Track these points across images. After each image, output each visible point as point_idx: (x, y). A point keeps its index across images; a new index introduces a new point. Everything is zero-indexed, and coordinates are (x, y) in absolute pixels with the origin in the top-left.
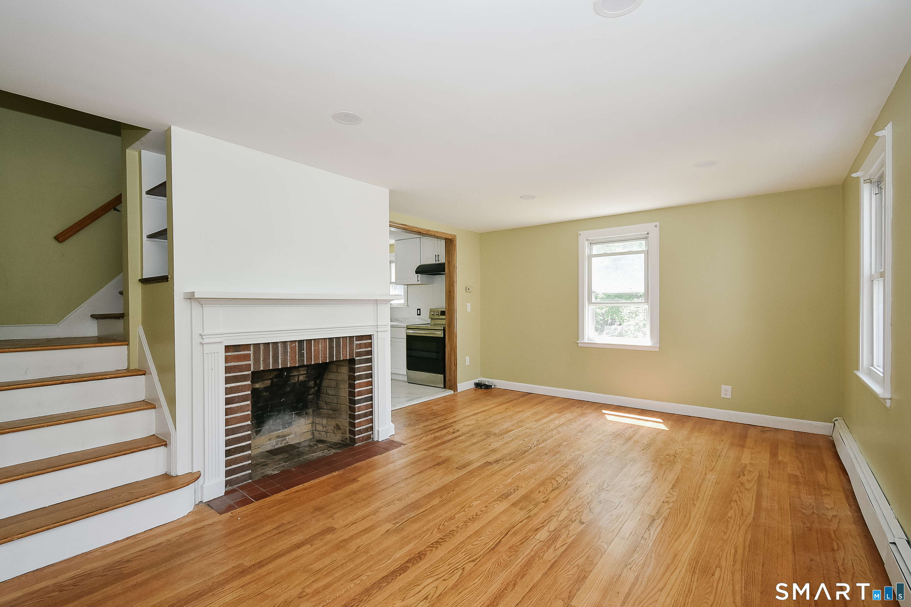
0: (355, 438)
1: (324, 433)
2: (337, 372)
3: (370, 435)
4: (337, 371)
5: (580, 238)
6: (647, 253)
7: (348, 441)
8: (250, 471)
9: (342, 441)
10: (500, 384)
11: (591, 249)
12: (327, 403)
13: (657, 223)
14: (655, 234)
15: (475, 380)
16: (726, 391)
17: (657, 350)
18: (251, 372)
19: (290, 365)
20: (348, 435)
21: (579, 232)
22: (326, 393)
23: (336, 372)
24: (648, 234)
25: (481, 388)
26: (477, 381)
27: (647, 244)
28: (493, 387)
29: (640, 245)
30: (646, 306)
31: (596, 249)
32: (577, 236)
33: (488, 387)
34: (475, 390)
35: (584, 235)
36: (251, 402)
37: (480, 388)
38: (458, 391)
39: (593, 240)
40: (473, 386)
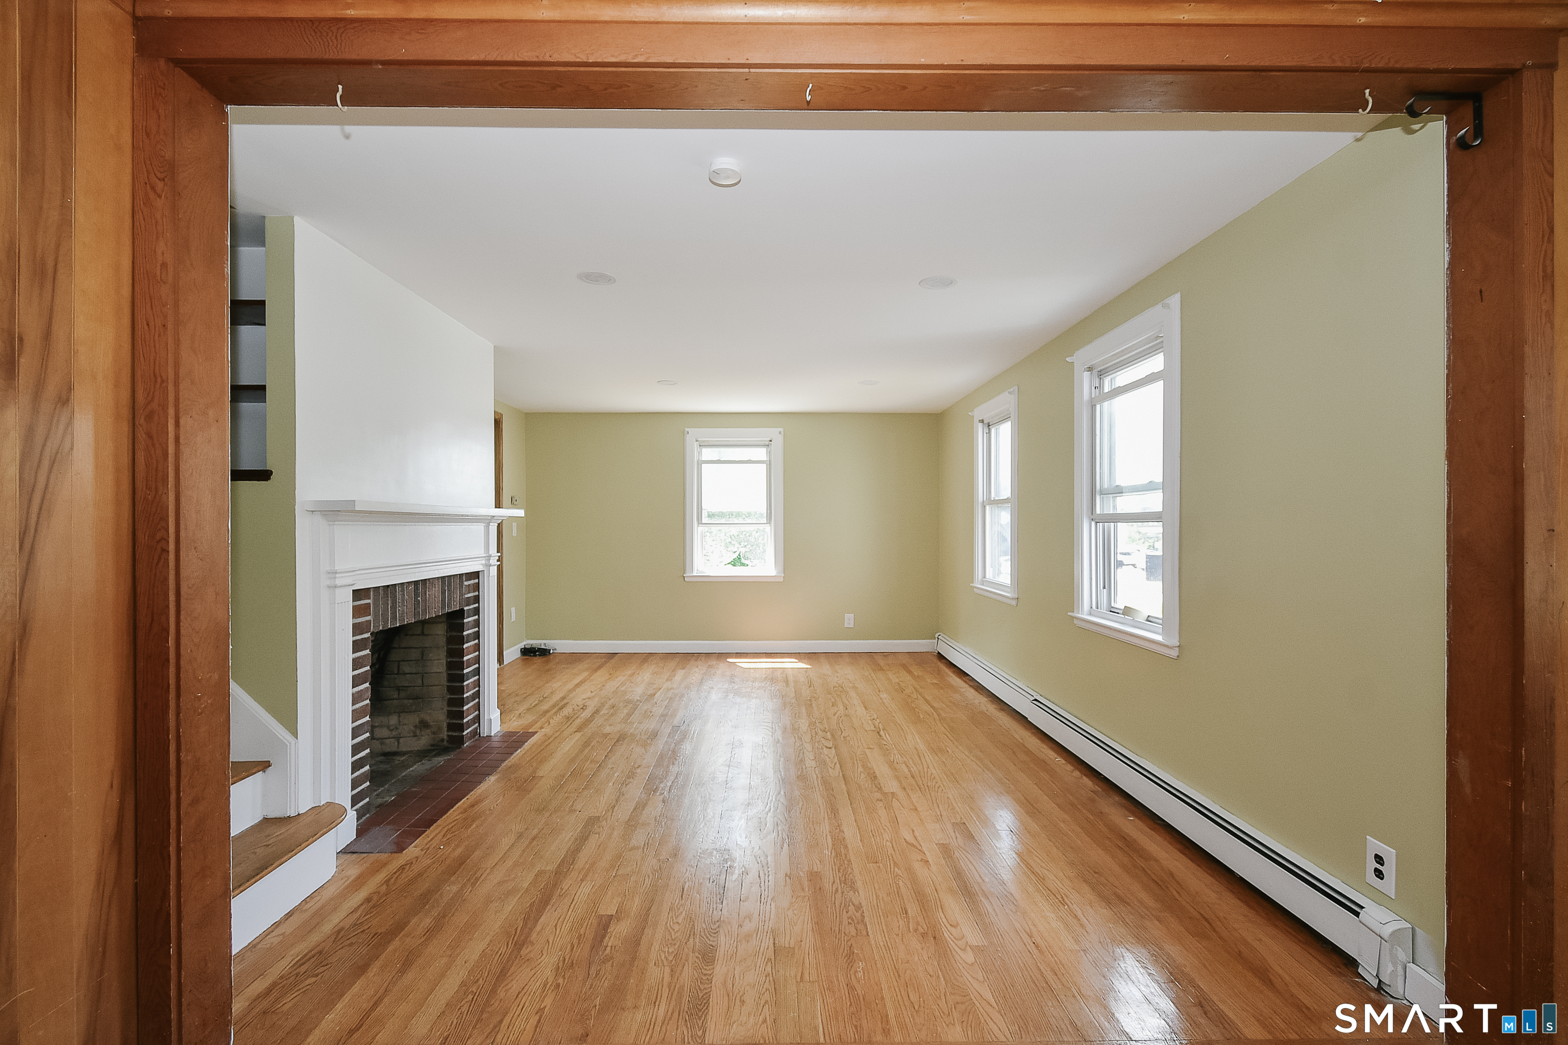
0: (463, 735)
1: (392, 740)
2: (423, 634)
3: (476, 729)
4: (423, 632)
5: (688, 437)
6: (769, 464)
7: (445, 743)
8: (368, 799)
9: (432, 745)
10: (560, 645)
11: (700, 453)
12: (399, 689)
13: (781, 430)
14: (778, 441)
15: (520, 644)
16: (849, 620)
17: (782, 580)
18: (371, 634)
19: (407, 621)
20: (445, 733)
21: (687, 429)
22: (398, 672)
23: (418, 635)
24: (771, 441)
25: (536, 656)
26: (522, 645)
27: (769, 453)
28: (551, 652)
29: (761, 454)
30: (768, 528)
31: (708, 454)
32: (684, 434)
33: (544, 652)
34: (524, 660)
35: (694, 434)
36: (370, 684)
37: (533, 656)
38: (505, 663)
39: (704, 441)
40: (519, 655)
